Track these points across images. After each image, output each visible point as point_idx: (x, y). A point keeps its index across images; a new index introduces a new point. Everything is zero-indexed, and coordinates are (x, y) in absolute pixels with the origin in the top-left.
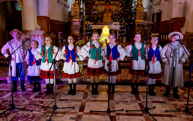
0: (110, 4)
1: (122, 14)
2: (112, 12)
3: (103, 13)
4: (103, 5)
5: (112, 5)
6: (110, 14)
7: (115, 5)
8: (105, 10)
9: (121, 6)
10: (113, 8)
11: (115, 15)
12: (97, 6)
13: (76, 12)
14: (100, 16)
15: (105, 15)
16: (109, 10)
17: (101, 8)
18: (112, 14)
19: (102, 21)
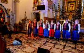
1: (76, 16)
3: (68, 16)
5: (73, 13)
6: (71, 16)
8: (70, 14)
9: (76, 13)
11: (73, 16)
15: (69, 16)
17: (68, 14)
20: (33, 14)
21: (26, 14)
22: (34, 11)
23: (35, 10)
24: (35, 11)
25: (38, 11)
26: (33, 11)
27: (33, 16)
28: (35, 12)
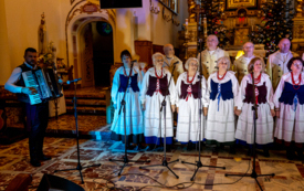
0: (246, 16)
1: (268, 31)
2: (250, 28)
3: (234, 31)
4: (234, 17)
5: (250, 16)
6: (246, 32)
7: (255, 16)
8: (238, 25)
9: (267, 17)
10: (252, 21)
11: (255, 32)
12: (223, 19)
13: (190, 32)
14: (229, 35)
15: (238, 33)
16: (245, 25)
17: (231, 23)
18: (250, 32)
19: (232, 43)
20: (75, 27)
21: (47, 28)
22: (78, 15)
23: (83, 9)
24: (85, 15)
25: (104, 14)
26: (73, 11)
27: (74, 38)
28: (82, 20)
